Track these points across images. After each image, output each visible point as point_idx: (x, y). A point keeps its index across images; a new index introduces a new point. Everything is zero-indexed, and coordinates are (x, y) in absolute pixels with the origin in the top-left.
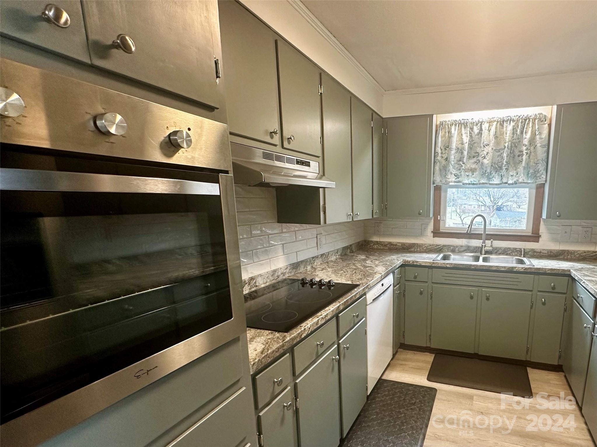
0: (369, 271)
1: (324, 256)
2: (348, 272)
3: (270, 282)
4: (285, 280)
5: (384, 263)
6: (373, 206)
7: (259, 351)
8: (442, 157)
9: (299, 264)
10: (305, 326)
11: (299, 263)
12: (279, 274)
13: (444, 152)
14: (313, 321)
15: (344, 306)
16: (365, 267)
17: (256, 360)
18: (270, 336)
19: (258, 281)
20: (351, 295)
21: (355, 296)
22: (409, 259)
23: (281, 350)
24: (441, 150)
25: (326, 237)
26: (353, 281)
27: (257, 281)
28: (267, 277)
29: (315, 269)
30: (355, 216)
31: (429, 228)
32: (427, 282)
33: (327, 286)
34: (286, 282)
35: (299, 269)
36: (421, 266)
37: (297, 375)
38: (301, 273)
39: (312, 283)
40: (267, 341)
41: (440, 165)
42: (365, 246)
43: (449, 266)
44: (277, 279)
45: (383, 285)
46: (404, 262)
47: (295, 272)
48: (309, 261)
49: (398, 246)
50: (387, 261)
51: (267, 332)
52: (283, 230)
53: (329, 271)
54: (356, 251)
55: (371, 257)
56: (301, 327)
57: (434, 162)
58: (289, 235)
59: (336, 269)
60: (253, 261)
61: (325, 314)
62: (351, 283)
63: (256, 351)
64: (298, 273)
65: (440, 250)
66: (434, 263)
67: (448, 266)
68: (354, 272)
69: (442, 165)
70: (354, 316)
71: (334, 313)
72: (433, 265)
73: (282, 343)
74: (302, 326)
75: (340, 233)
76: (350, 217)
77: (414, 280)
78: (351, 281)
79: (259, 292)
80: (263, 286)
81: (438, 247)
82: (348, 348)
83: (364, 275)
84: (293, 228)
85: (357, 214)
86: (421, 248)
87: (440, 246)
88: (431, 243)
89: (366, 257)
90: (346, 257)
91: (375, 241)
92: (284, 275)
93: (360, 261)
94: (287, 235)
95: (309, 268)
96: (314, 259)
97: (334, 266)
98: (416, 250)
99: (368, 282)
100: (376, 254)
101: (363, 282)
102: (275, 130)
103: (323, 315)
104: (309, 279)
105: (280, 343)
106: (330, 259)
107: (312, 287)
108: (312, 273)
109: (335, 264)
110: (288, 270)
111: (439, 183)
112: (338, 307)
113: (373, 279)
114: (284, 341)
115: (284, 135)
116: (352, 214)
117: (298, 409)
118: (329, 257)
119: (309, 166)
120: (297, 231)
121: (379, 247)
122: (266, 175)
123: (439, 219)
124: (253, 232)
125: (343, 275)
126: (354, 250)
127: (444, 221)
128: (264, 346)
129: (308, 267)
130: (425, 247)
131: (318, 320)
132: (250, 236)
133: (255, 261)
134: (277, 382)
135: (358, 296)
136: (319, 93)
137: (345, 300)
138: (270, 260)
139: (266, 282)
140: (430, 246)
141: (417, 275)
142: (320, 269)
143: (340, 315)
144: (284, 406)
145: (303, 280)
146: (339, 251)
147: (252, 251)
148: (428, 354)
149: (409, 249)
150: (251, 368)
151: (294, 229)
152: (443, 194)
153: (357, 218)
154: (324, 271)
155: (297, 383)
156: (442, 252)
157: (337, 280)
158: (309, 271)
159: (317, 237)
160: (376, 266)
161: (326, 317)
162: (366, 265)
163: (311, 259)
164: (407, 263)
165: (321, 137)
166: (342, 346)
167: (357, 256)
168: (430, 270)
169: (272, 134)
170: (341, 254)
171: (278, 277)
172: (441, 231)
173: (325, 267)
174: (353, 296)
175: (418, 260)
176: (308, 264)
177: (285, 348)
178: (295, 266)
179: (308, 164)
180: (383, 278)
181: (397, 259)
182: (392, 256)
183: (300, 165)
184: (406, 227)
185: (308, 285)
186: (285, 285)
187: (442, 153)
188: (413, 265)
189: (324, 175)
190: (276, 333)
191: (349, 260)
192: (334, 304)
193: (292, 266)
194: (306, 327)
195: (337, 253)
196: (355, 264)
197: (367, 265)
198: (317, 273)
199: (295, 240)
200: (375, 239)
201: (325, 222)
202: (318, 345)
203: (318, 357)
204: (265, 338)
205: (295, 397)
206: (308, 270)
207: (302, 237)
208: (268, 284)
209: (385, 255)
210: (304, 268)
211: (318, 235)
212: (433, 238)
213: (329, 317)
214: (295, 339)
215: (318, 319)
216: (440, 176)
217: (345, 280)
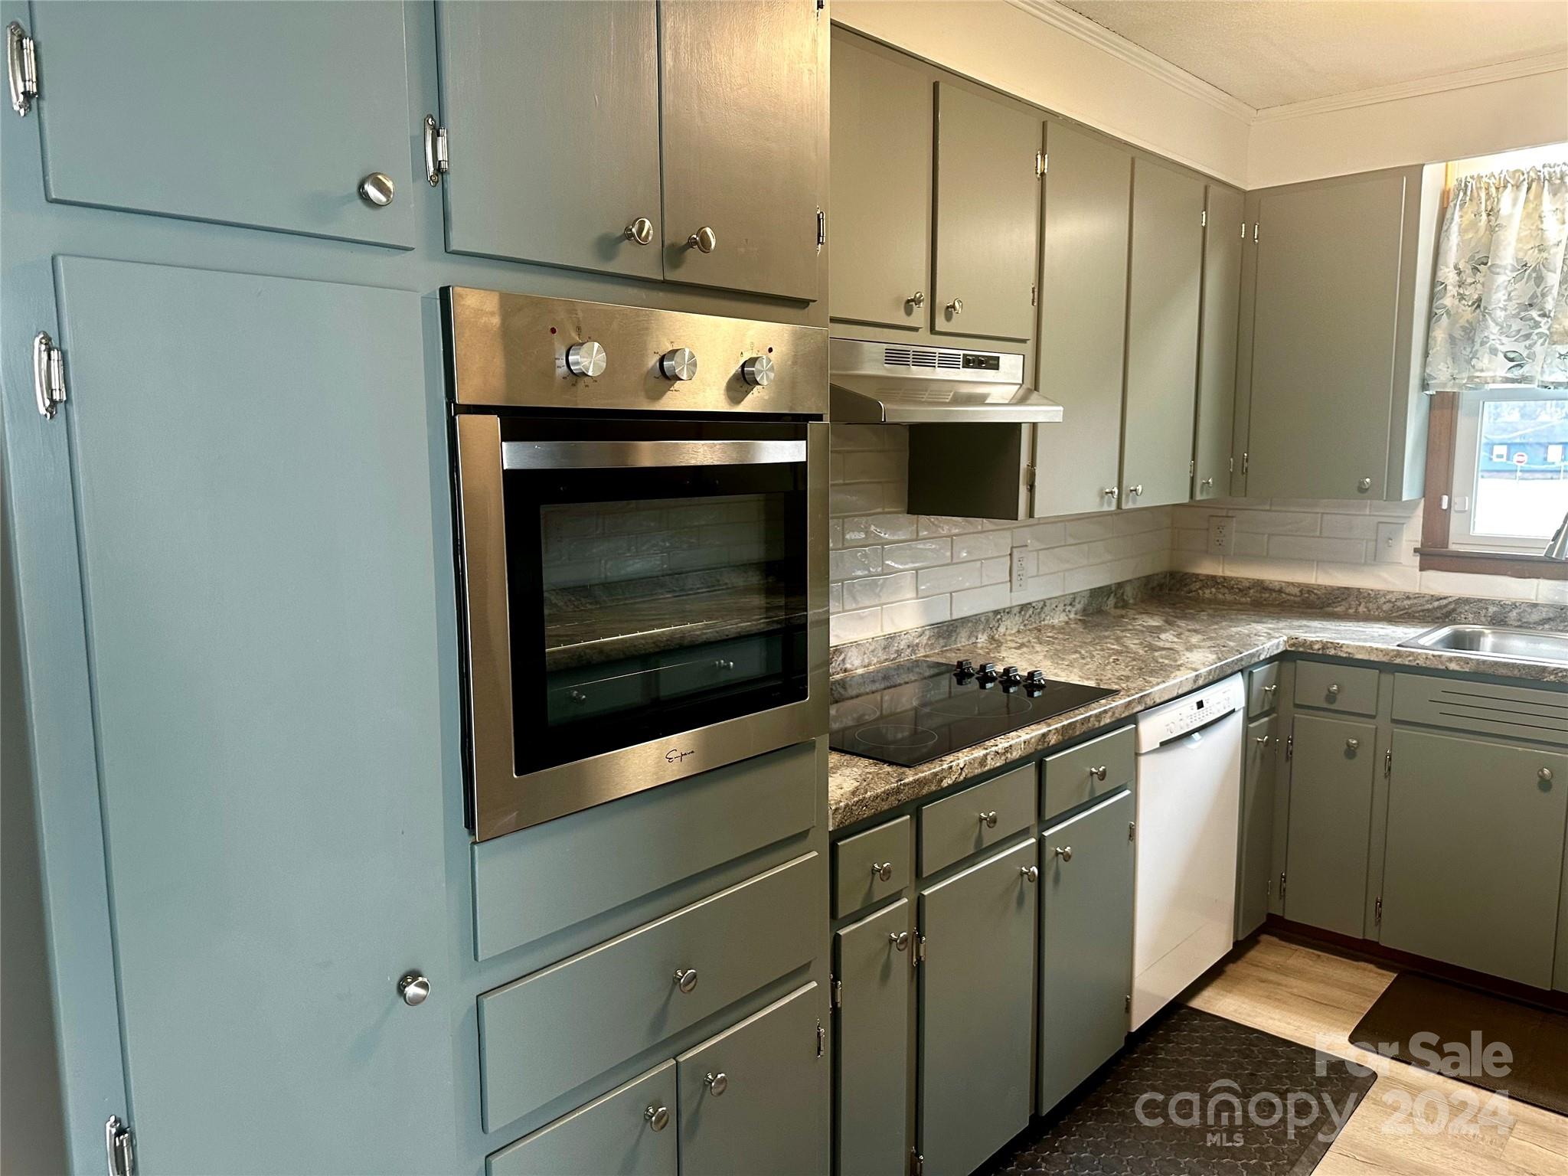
0: (1161, 660)
1: (1031, 610)
2: (1092, 657)
3: (878, 666)
4: (917, 663)
5: (1218, 642)
6: (1195, 465)
7: (848, 790)
8: (1462, 297)
9: (957, 627)
10: (951, 762)
11: (956, 624)
12: (902, 647)
13: (1470, 280)
14: (972, 754)
15: (1060, 737)
16: (1153, 648)
17: (842, 804)
18: (872, 769)
19: (850, 658)
20: (1086, 712)
21: (1098, 716)
22: (1311, 637)
23: (893, 798)
24: (1459, 274)
25: (1038, 555)
26: (1101, 680)
27: (847, 658)
28: (873, 651)
29: (999, 644)
30: (1128, 496)
31: (1405, 538)
32: (1373, 717)
33: (1024, 686)
34: (917, 670)
35: (953, 638)
36: (1350, 662)
37: (924, 876)
38: (959, 650)
39: (985, 677)
40: (864, 777)
41: (1452, 324)
42: (1170, 590)
43: (1457, 668)
44: (894, 659)
45: (1200, 705)
46: (1293, 645)
47: (943, 647)
48: (983, 619)
49: (1289, 594)
50: (1230, 637)
51: (866, 762)
52: (921, 534)
53: (1037, 652)
54: (1135, 604)
55: (1182, 623)
56: (941, 761)
57: (1431, 316)
58: (934, 546)
59: (1058, 647)
60: (843, 608)
61: (1007, 745)
62: (1094, 685)
63: (841, 788)
64: (951, 650)
65: (1448, 615)
66: (1399, 654)
67: (1453, 666)
68: (1111, 660)
69: (1462, 322)
70: (1092, 774)
71: (1031, 749)
72: (1398, 661)
73: (896, 785)
74: (945, 761)
75: (1085, 547)
76: (1109, 499)
77: (1325, 705)
78: (1097, 680)
79: (851, 686)
80: (860, 671)
81: (1436, 604)
82: (1067, 857)
83: (1141, 669)
84: (946, 527)
85: (1135, 490)
86: (1371, 606)
87: (1445, 602)
88: (1412, 588)
89: (1166, 621)
90: (1097, 619)
91: (1207, 576)
92: (913, 652)
93: (1142, 631)
94: (928, 546)
95: (982, 639)
96: (999, 617)
97: (1056, 641)
98: (1351, 611)
99: (1146, 686)
100: (1204, 616)
101: (1131, 685)
102: (918, 295)
103: (1000, 746)
104: (976, 665)
105: (892, 783)
106: (1046, 622)
107: (983, 687)
108: (988, 653)
109: (1061, 636)
110: (924, 639)
111: (1445, 385)
112: (1044, 735)
113: (1164, 682)
114: (901, 780)
115: (937, 301)
116: (1116, 490)
117: (924, 962)
118: (1043, 615)
119: (996, 367)
120: (956, 535)
121: (1220, 596)
122: (890, 406)
123: (1445, 506)
124: (848, 537)
125: (1076, 664)
126: (1131, 601)
127: (1468, 515)
128: (858, 783)
129: (980, 636)
130: (1389, 601)
131: (986, 756)
132: (840, 546)
133: (847, 608)
134: (879, 871)
135: (1107, 720)
136: (1038, 175)
137: (1066, 723)
138: (882, 608)
139: (869, 665)
140: (1408, 598)
141: (1339, 690)
142: (1014, 645)
143: (1047, 759)
144: (891, 941)
145: (960, 664)
146: (1077, 601)
147: (842, 581)
148: (1371, 967)
149: (1329, 605)
150: (831, 816)
151: (949, 530)
152: (1463, 423)
153: (1134, 502)
154: (1025, 649)
155: (923, 895)
156: (1454, 622)
157: (1056, 675)
158: (982, 648)
159: (1011, 555)
160: (1190, 648)
161: (1007, 752)
162: (1157, 643)
163: (991, 615)
164: (1301, 649)
165: (1033, 289)
166: (1050, 850)
167: (1134, 619)
168: (1387, 678)
169: (909, 305)
170: (1084, 610)
171: (899, 652)
172: (1453, 547)
173: (1029, 641)
174: (1091, 716)
175: (1341, 642)
176: (981, 627)
177: (902, 796)
178: (945, 630)
179: (992, 364)
180: (1201, 682)
181: (1270, 634)
182: (1254, 625)
183: (972, 367)
184: (1318, 534)
185: (974, 678)
186: (913, 678)
187: (1461, 284)
188: (1324, 655)
189: (1036, 388)
190: (885, 766)
191: (1107, 628)
192: (1033, 727)
193: (936, 631)
194: (954, 764)
195: (1071, 604)
196: (1121, 638)
197: (1161, 644)
198: (1004, 654)
199: (949, 561)
200: (1208, 568)
201: (1031, 514)
202: (981, 820)
203: (982, 852)
204: (861, 771)
205: (918, 930)
206: (979, 645)
207: (968, 552)
208: (871, 668)
209: (1231, 620)
210: (969, 637)
211: (1014, 550)
212: (1419, 573)
213: (1015, 755)
214: (925, 784)
215: (985, 752)
216: (1449, 361)
217: (1080, 677)
